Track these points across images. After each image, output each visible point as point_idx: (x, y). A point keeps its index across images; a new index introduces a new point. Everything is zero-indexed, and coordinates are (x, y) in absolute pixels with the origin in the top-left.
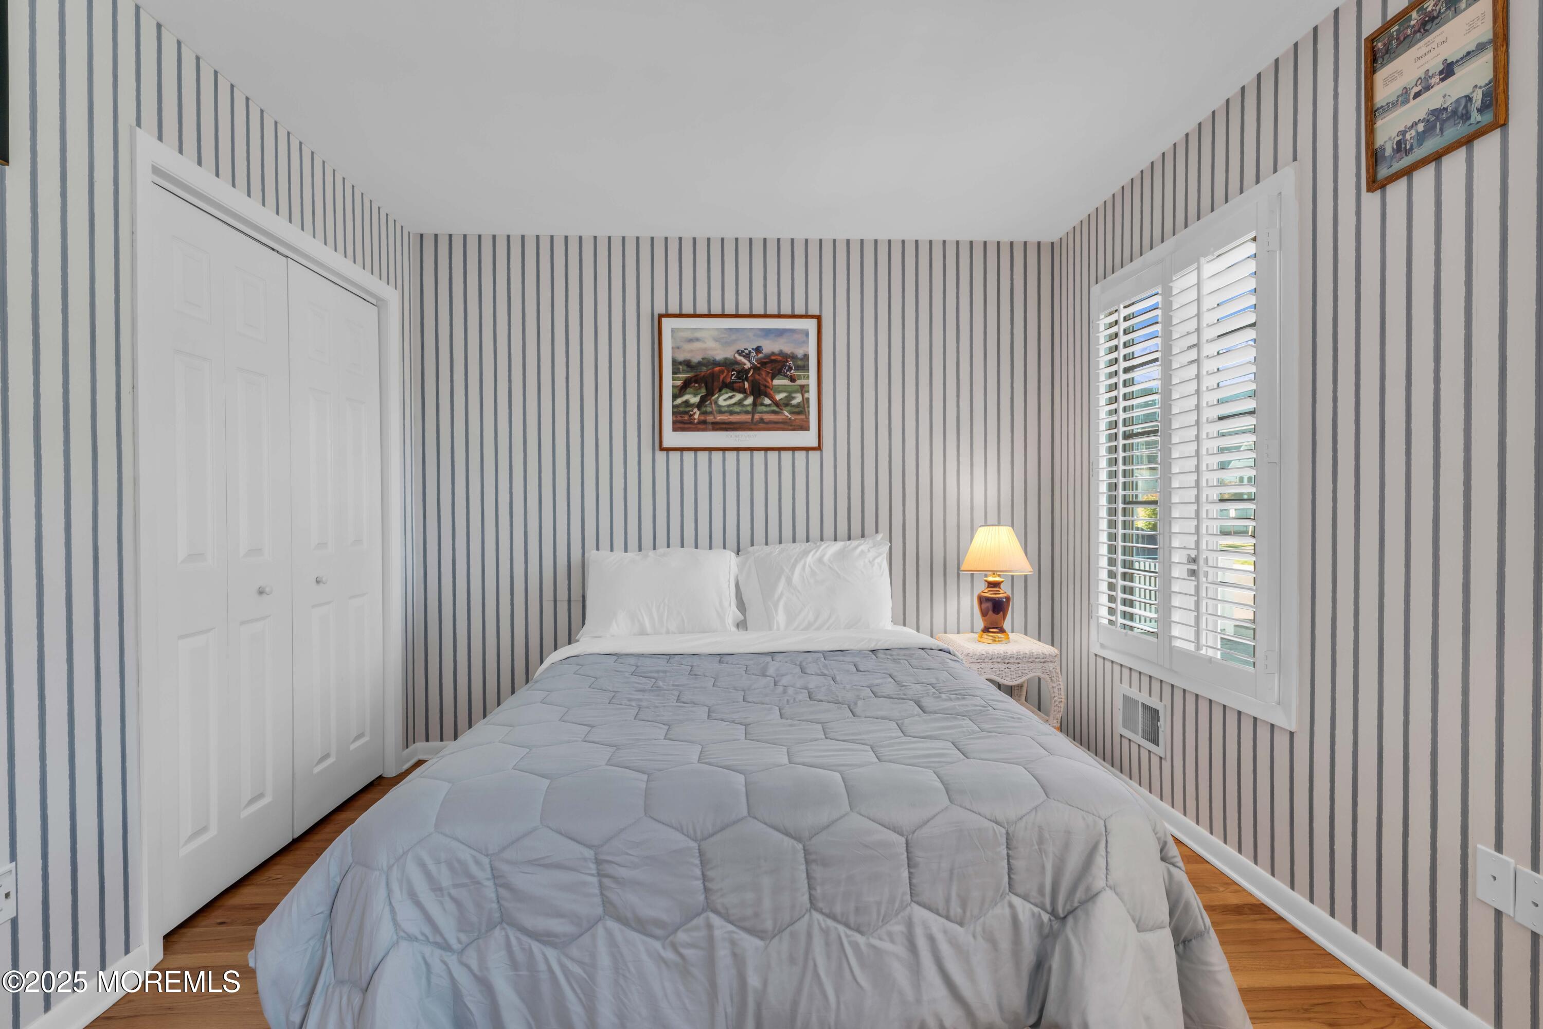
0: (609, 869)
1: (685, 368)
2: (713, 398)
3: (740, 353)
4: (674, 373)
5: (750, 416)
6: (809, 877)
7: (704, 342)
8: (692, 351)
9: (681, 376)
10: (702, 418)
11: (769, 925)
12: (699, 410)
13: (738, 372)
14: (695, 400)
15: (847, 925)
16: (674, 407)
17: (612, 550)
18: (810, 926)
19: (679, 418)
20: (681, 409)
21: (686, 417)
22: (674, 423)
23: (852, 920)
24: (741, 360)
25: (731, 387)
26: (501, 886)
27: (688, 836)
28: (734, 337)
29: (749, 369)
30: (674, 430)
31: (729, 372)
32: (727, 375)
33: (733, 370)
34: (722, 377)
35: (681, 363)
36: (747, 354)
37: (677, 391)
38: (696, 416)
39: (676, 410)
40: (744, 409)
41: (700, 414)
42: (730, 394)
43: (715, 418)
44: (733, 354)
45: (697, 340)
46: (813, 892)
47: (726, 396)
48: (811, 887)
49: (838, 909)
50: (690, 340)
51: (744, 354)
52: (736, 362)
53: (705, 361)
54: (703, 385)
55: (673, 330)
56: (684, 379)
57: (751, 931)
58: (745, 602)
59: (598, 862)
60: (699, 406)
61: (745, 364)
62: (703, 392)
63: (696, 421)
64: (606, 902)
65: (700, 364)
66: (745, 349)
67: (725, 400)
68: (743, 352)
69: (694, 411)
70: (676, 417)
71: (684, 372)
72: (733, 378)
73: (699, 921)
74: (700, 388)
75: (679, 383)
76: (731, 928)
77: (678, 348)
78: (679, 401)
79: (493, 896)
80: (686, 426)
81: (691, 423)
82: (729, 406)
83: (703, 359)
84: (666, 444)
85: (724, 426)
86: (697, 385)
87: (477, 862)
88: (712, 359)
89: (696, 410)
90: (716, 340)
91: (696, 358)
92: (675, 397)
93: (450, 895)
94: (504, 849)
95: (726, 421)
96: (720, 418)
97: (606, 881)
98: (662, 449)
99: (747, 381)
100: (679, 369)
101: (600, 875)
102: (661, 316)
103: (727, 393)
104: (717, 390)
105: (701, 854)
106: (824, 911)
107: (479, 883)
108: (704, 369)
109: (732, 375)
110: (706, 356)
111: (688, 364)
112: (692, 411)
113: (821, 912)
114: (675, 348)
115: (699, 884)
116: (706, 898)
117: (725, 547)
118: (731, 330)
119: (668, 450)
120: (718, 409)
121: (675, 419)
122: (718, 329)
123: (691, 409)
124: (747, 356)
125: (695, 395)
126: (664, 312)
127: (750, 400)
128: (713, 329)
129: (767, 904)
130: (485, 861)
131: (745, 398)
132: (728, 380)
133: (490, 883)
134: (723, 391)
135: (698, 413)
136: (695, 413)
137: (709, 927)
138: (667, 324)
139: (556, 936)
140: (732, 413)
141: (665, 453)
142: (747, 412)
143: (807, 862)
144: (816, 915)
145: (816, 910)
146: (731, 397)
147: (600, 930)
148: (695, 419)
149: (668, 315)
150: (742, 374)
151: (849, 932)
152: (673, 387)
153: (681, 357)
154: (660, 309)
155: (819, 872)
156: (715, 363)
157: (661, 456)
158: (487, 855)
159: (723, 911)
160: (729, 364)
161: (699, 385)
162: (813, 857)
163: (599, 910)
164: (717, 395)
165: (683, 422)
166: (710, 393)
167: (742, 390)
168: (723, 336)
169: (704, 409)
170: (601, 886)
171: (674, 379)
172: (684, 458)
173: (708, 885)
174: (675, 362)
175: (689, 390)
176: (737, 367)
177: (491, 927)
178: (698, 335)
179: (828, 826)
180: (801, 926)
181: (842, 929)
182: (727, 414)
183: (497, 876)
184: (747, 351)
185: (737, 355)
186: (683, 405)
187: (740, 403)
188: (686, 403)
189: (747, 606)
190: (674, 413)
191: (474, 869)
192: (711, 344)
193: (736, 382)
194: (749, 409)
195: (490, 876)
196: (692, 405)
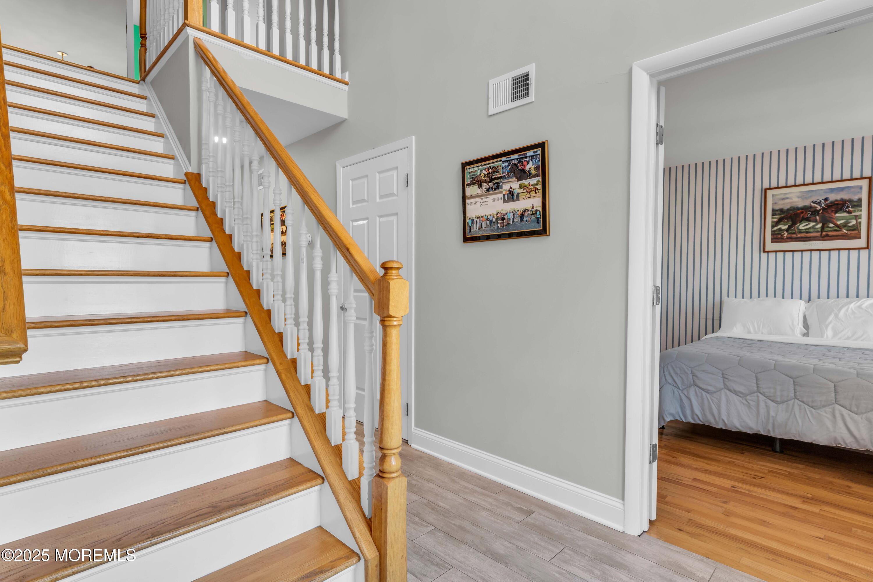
0: (726, 376)
1: (779, 212)
2: (796, 226)
3: (814, 202)
4: (773, 215)
5: (819, 234)
6: (795, 389)
7: (791, 199)
8: (784, 204)
9: (776, 216)
10: (789, 236)
11: (779, 400)
12: (787, 232)
13: (812, 212)
14: (786, 227)
15: (809, 406)
16: (772, 231)
17: (736, 297)
18: (794, 403)
19: (775, 237)
20: (776, 232)
21: (779, 236)
22: (772, 239)
23: (810, 404)
24: (814, 206)
25: (808, 220)
26: (694, 376)
27: (752, 372)
28: (810, 195)
29: (820, 210)
30: (772, 242)
31: (806, 212)
32: (805, 213)
33: (810, 211)
34: (802, 215)
35: (777, 210)
36: (818, 202)
37: (774, 224)
38: (785, 235)
39: (773, 233)
40: (816, 230)
41: (787, 234)
42: (807, 223)
43: (797, 235)
44: (809, 203)
45: (787, 198)
46: (796, 394)
47: (805, 224)
48: (795, 392)
49: (805, 400)
50: (783, 199)
51: (817, 202)
52: (811, 207)
53: (792, 208)
54: (790, 220)
55: (773, 196)
56: (779, 218)
57: (773, 401)
58: (809, 325)
59: (723, 374)
60: (787, 230)
61: (817, 208)
62: (790, 223)
63: (785, 238)
64: (725, 384)
65: (788, 210)
66: (818, 200)
67: (804, 226)
68: (816, 201)
69: (784, 233)
70: (773, 236)
71: (779, 214)
72: (809, 215)
73: (755, 394)
74: (788, 221)
75: (776, 220)
76: (765, 398)
77: (776, 203)
78: (775, 228)
79: (692, 378)
80: (779, 240)
81: (782, 239)
82: (805, 229)
83: (790, 207)
84: (767, 249)
85: (802, 239)
86: (786, 220)
87: (687, 369)
88: (796, 207)
89: (785, 232)
90: (798, 197)
91: (786, 207)
92: (773, 227)
93: (680, 376)
94: (695, 367)
95: (804, 237)
96: (799, 235)
97: (725, 379)
98: (764, 251)
99: (818, 216)
100: (776, 213)
101: (724, 378)
102: (766, 190)
103: (805, 223)
104: (799, 222)
105: (756, 377)
106: (800, 399)
107: (688, 374)
108: (791, 212)
109: (808, 214)
110: (792, 206)
111: (781, 211)
112: (783, 233)
113: (798, 399)
114: (774, 204)
115: (755, 385)
116: (757, 389)
117: (801, 299)
118: (808, 191)
119: (768, 252)
120: (799, 231)
121: (772, 237)
122: (800, 192)
123: (782, 232)
124: (819, 203)
125: (785, 225)
126: (768, 187)
127: (820, 225)
128: (797, 192)
129: (778, 393)
130: (690, 369)
131: (817, 225)
132: (806, 216)
133: (691, 375)
134: (803, 222)
135: (786, 234)
136: (785, 234)
137: (758, 397)
138: (770, 193)
139: (709, 390)
140: (807, 232)
141: (766, 254)
142: (818, 232)
143: (794, 385)
144: (796, 401)
145: (797, 399)
146: (807, 225)
147: (723, 392)
148: (784, 237)
149: (770, 189)
150: (815, 212)
151: (809, 407)
152: (772, 222)
153: (777, 207)
154: (766, 185)
155: (798, 388)
156: (798, 209)
157: (764, 256)
158: (690, 368)
159: (763, 393)
160: (805, 209)
161: (788, 220)
162: (796, 384)
163: (723, 387)
164: (798, 224)
165: (777, 237)
166: (794, 223)
167: (815, 221)
168: (803, 195)
169: (790, 232)
170: (723, 380)
171: (772, 218)
172: (777, 255)
173: (758, 385)
174: (773, 210)
175: (781, 223)
176: (812, 210)
177: (690, 386)
178: (787, 196)
179: (803, 376)
180: (791, 402)
181: (806, 406)
182: (804, 233)
183: (693, 374)
184: (819, 201)
185: (812, 204)
186: (778, 230)
187: (813, 227)
188: (780, 229)
189: (809, 327)
190: (772, 235)
191: (686, 370)
192: (795, 199)
193: (810, 217)
194: (819, 230)
195: (691, 372)
196: (783, 230)
